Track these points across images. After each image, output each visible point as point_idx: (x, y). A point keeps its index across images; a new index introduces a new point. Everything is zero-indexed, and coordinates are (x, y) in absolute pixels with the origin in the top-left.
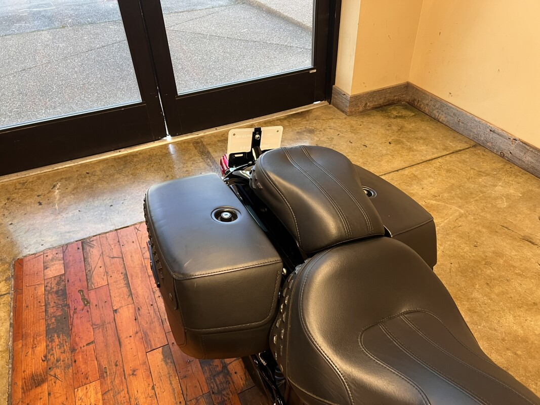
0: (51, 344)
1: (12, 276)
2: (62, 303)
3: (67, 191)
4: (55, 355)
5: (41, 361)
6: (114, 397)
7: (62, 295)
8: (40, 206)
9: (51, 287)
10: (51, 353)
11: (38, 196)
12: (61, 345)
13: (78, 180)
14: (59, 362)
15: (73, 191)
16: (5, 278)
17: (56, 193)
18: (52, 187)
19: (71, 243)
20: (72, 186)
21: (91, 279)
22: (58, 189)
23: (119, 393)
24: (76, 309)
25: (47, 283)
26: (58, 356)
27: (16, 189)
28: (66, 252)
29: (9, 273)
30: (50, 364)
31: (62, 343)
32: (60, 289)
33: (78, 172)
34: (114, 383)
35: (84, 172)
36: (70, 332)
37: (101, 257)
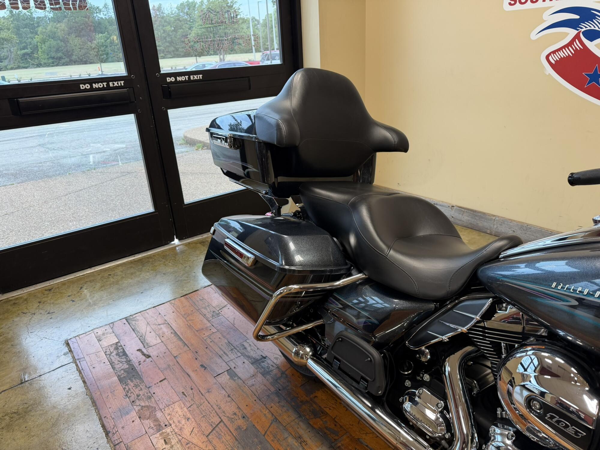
0: (127, 386)
1: (69, 351)
2: (125, 360)
3: (95, 289)
4: (134, 393)
5: (123, 399)
6: (198, 408)
7: (123, 355)
8: (74, 303)
9: (110, 352)
10: (130, 392)
11: (69, 296)
12: (136, 386)
13: (102, 280)
14: (140, 396)
15: (101, 288)
16: (63, 353)
17: (85, 291)
18: (80, 288)
19: (116, 321)
20: (99, 285)
21: (145, 340)
22: (86, 289)
23: (201, 405)
24: (140, 362)
25: (106, 350)
26: (137, 393)
27: (44, 295)
28: (114, 328)
29: (66, 350)
30: (132, 399)
31: (137, 384)
32: (119, 352)
33: (100, 276)
34: (194, 400)
35: (106, 275)
36: (141, 376)
37: (148, 325)
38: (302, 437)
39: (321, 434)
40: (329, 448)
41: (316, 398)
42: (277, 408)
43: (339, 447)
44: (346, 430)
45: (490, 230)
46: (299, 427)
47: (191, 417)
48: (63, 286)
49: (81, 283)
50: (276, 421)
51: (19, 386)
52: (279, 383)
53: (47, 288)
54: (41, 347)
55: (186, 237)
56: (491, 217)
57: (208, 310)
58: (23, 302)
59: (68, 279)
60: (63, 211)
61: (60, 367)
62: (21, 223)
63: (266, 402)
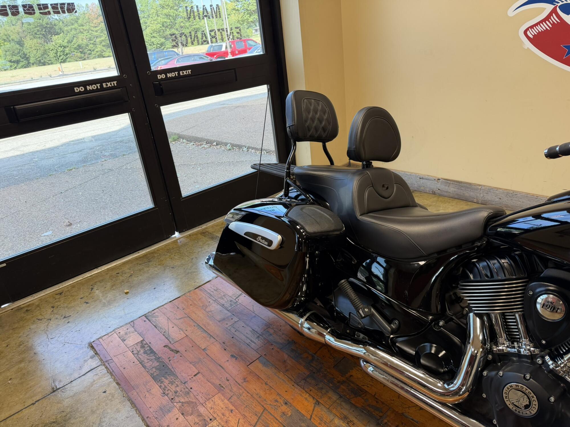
0: (162, 384)
1: (95, 354)
2: (154, 358)
3: (106, 289)
4: (171, 389)
5: (161, 397)
6: (238, 398)
7: (151, 353)
8: (88, 305)
9: (137, 351)
10: (166, 389)
11: (81, 298)
12: (172, 383)
13: (112, 279)
14: (178, 393)
15: (112, 287)
16: (89, 357)
17: (97, 292)
18: (91, 289)
19: (136, 319)
20: (109, 284)
21: (169, 336)
22: (97, 290)
23: (241, 395)
24: (169, 358)
25: (132, 349)
26: (174, 389)
27: (56, 299)
28: (135, 326)
29: (92, 353)
30: (171, 395)
31: (172, 381)
32: (146, 350)
33: (109, 275)
34: (233, 391)
35: (114, 273)
36: (174, 372)
37: (169, 321)
38: (347, 417)
39: (365, 412)
40: (377, 425)
41: (351, 377)
42: (317, 391)
43: (386, 423)
44: (388, 406)
45: (477, 199)
46: (342, 407)
47: (233, 408)
48: (73, 289)
49: (91, 284)
50: (319, 404)
51: (51, 395)
52: (313, 366)
53: (57, 292)
54: (65, 353)
55: (186, 229)
56: (477, 187)
57: (225, 299)
58: (35, 309)
59: (76, 281)
60: (53, 212)
61: (90, 371)
62: (13, 228)
63: (304, 386)
